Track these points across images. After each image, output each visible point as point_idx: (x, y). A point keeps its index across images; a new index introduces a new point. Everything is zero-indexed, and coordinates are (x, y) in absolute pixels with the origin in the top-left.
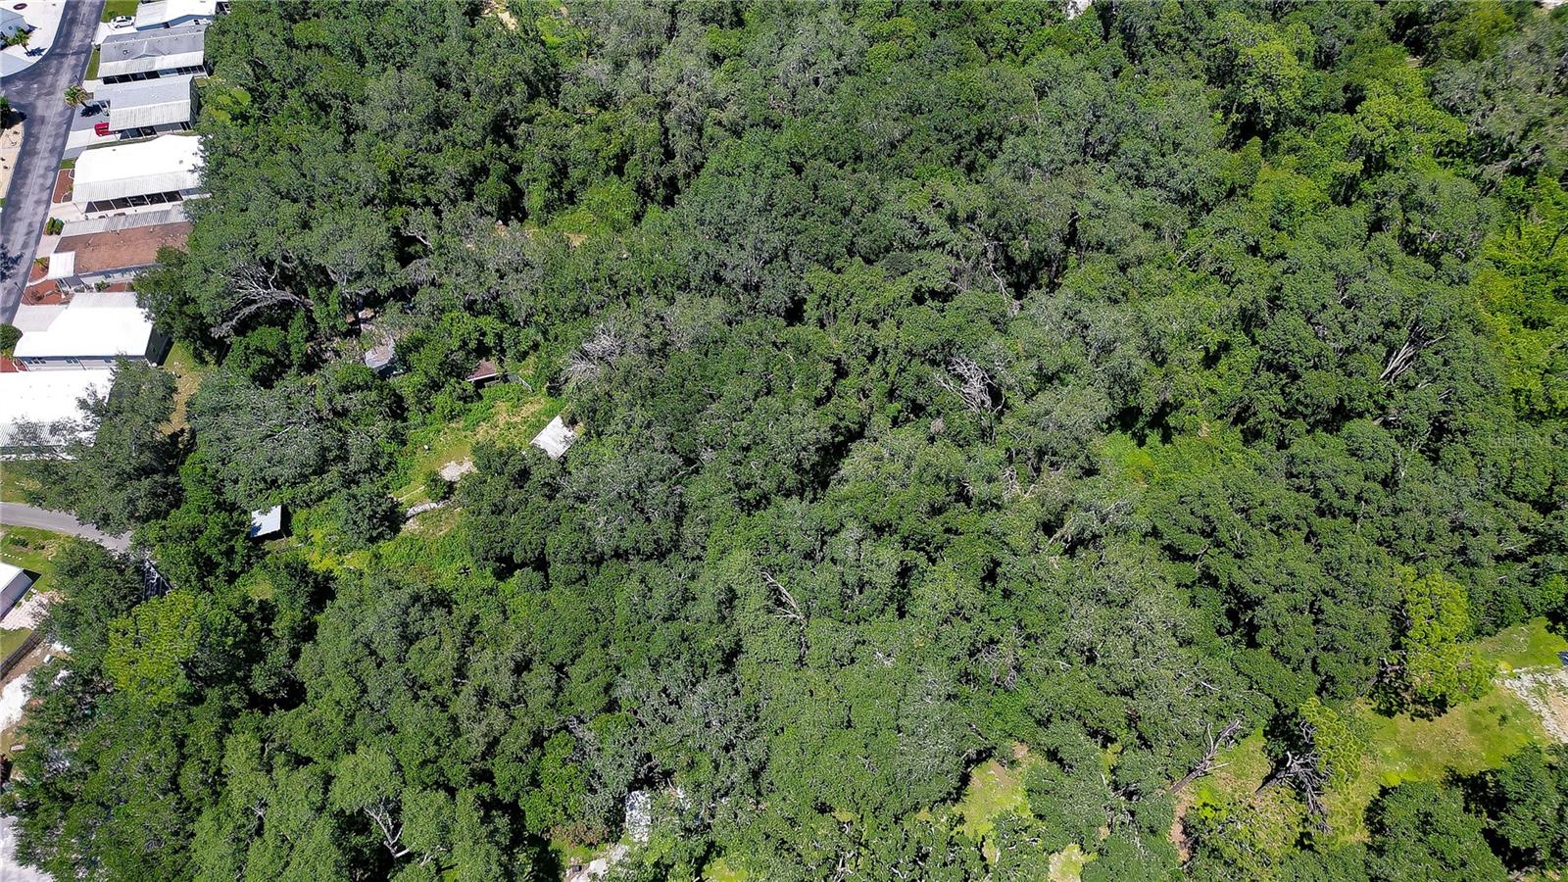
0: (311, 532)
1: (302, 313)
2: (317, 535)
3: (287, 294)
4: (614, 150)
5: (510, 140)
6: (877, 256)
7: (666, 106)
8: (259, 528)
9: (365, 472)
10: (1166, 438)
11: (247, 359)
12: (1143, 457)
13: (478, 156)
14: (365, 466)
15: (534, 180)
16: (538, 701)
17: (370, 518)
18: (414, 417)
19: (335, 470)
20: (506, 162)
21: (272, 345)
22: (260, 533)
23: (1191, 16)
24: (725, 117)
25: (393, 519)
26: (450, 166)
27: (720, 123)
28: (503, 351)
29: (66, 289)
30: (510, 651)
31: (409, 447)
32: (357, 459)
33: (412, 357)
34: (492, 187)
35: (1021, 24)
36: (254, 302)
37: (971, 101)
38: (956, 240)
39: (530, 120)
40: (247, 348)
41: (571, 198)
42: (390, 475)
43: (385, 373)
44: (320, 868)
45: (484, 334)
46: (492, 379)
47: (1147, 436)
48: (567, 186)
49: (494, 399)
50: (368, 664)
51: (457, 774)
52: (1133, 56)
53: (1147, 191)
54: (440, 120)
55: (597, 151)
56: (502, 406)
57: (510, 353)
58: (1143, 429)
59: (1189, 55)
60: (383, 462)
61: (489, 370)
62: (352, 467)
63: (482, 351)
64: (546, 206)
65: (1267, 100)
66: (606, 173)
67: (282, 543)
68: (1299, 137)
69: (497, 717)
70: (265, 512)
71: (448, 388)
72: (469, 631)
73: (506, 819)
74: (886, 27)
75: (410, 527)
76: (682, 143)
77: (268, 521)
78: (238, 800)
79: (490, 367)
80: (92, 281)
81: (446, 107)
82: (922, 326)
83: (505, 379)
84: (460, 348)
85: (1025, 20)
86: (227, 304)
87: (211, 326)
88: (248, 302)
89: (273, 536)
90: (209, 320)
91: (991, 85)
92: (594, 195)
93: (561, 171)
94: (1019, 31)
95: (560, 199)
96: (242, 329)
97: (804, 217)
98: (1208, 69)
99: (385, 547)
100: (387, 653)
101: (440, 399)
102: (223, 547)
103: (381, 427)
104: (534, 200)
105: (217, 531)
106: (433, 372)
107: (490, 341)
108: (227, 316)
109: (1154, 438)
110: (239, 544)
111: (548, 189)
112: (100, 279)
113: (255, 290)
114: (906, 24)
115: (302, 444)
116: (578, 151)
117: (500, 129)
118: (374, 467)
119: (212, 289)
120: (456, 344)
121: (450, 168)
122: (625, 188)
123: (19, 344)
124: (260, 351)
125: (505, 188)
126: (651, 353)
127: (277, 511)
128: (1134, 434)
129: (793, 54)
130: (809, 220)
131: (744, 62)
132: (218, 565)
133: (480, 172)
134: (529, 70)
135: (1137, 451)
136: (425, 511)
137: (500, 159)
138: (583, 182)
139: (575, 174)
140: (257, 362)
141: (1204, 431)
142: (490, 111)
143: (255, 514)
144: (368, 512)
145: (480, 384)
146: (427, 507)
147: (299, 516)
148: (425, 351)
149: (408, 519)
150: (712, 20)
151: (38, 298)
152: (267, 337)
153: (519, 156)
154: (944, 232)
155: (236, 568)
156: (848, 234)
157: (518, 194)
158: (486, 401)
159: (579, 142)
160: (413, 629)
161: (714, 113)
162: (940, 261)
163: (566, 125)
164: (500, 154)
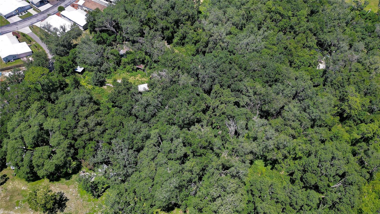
0: (86, 76)
1: (115, 35)
2: (87, 78)
3: (114, 30)
4: (196, 39)
5: (178, 27)
6: (234, 91)
7: (211, 36)
8: (77, 70)
9: (103, 71)
10: (272, 169)
11: (98, 37)
12: (264, 169)
13: (169, 25)
14: (104, 70)
15: (177, 36)
16: (96, 133)
17: (97, 80)
18: (121, 67)
19: (97, 67)
20: (174, 30)
21: (104, 38)
22: (77, 71)
23: (343, 83)
24: (223, 45)
25: (102, 83)
26: (162, 24)
27: (221, 46)
28: (147, 65)
29: (79, 7)
30: (99, 119)
31: (116, 72)
32: (103, 68)
33: (128, 55)
34: (167, 33)
35: (304, 63)
36: (107, 27)
37: (278, 72)
38: (253, 98)
39: (184, 24)
40: (100, 35)
41: (183, 44)
42: (108, 75)
43: (122, 56)
44: (30, 135)
45: (145, 59)
46: (141, 69)
47: (268, 165)
48: (183, 41)
49: (139, 73)
50: (71, 105)
51: (70, 135)
52: (324, 85)
53: (305, 114)
54: (166, 14)
55: (193, 38)
56: (139, 75)
57: (149, 66)
58: (268, 163)
59: (337, 91)
60: (108, 71)
61: (141, 67)
62: (101, 69)
63: (143, 62)
64: (177, 43)
65: (348, 111)
66: (193, 43)
67: (80, 75)
68: (353, 124)
69: (86, 130)
70: (80, 67)
71: (131, 65)
72: (95, 111)
73: (73, 151)
74: (270, 46)
75: (105, 87)
76: (210, 45)
77: (80, 69)
78: (28, 113)
79: (142, 66)
80: (85, 8)
81: (169, 12)
82: (231, 109)
83: (144, 70)
84: (138, 59)
85: (305, 63)
86: (101, 24)
87: (96, 27)
88: (105, 27)
89: (79, 73)
90: (96, 26)
91: (285, 71)
92: (187, 46)
93: (184, 38)
94: (302, 65)
95: (180, 43)
96: (101, 31)
97: (224, 74)
98: (341, 97)
99: (97, 88)
100: (76, 104)
101: (128, 67)
102: (67, 68)
103: (112, 65)
104: (175, 40)
105: (68, 65)
106: (129, 60)
107: (146, 61)
108: (100, 27)
109: (269, 167)
110: (71, 70)
111: (179, 40)
112: (86, 9)
114: (275, 48)
115: (94, 58)
116: (190, 36)
117: (177, 22)
118: (106, 71)
119: (100, 20)
120: (138, 57)
121: (161, 24)
122: (195, 48)
123: (63, 12)
124: (102, 37)
125: (170, 35)
127: (83, 69)
128: (265, 163)
129: (245, 41)
130: (225, 75)
131: (236, 37)
132: (64, 71)
133: (168, 28)
134: (191, 14)
135: (263, 167)
136: (109, 86)
137: (173, 28)
138: (187, 42)
139: (187, 40)
140: (99, 39)
141: (282, 173)
142: (176, 18)
143: (78, 67)
144: (97, 78)
145: (138, 69)
146: (110, 85)
147: (86, 72)
148: (131, 55)
149: (105, 85)
150: (236, 25)
151: (73, 6)
152: (105, 35)
153: (178, 30)
154: (251, 94)
155: (68, 74)
156: (230, 82)
157: (173, 37)
158: (137, 73)
159: (191, 34)
160: (84, 103)
161: (221, 43)
162: (246, 99)
163: (190, 29)
164: (174, 27)
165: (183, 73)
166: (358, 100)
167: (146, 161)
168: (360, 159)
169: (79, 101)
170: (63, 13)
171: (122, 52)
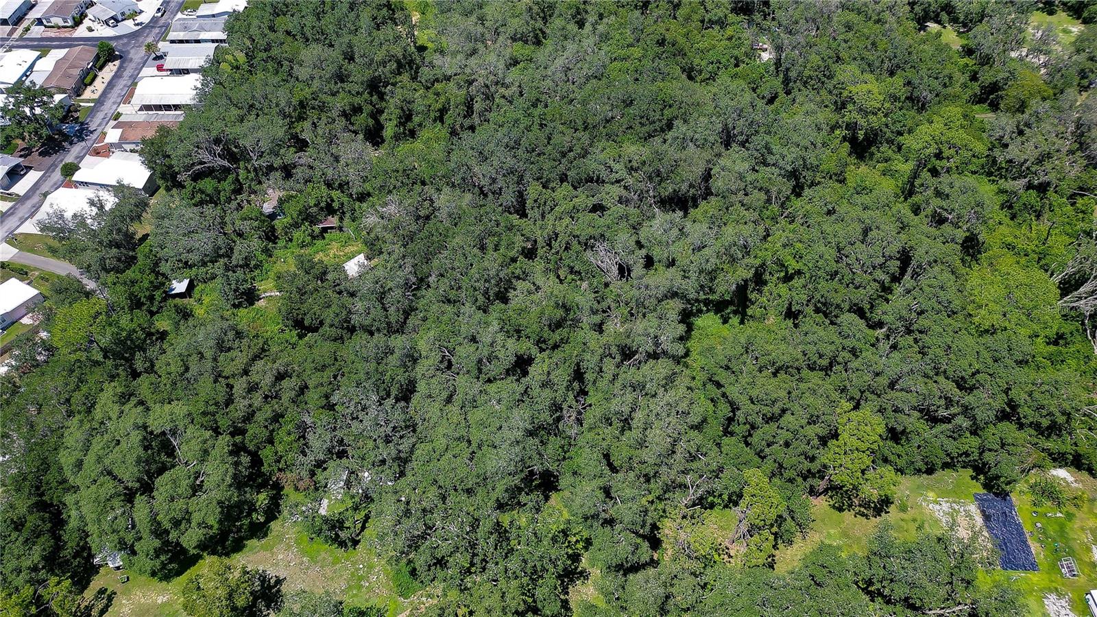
0: (203, 297)
1: (234, 175)
2: (206, 300)
3: (226, 163)
4: (439, 106)
5: (382, 96)
6: (579, 184)
7: (470, 83)
8: (174, 290)
9: (241, 266)
10: (742, 322)
11: (193, 195)
12: (725, 330)
13: (357, 100)
14: (241, 263)
15: (390, 120)
16: (286, 397)
17: (235, 291)
18: (281, 243)
19: (222, 261)
20: (374, 106)
21: (209, 190)
22: (173, 292)
23: (827, 67)
24: (507, 93)
25: (250, 297)
26: (340, 103)
27: (504, 97)
28: (343, 213)
29: (114, 150)
30: (279, 366)
31: (274, 259)
32: (237, 258)
33: (286, 205)
34: (362, 120)
35: (720, 63)
36: (205, 163)
37: (664, 101)
38: (630, 181)
39: (394, 85)
40: (194, 188)
41: (413, 134)
42: (257, 272)
43: (272, 216)
44: (128, 456)
45: (333, 201)
46: (332, 228)
47: (730, 318)
48: (410, 125)
49: (331, 240)
50: (195, 357)
51: (224, 423)
52: (788, 93)
53: (768, 169)
54: (341, 77)
55: (430, 106)
56: (335, 245)
57: (348, 215)
58: (729, 313)
59: (823, 92)
60: (253, 263)
61: (332, 222)
62: (234, 262)
63: (330, 210)
64: (395, 136)
65: (862, 122)
66: (435, 121)
67: (186, 301)
68: (890, 151)
69: (257, 399)
70: (180, 282)
71: (303, 228)
72: (261, 354)
73: (249, 459)
74: (622, 52)
75: (261, 303)
76: (477, 107)
77: (180, 287)
78: (98, 413)
79: (333, 221)
80: (128, 147)
81: (346, 70)
83: (341, 229)
84: (315, 205)
85: (723, 61)
86: (188, 161)
87: (177, 173)
88: (201, 163)
89: (181, 295)
90: (177, 169)
91: (678, 92)
92: (424, 134)
93: (407, 117)
94: (718, 68)
95: (404, 133)
96: (196, 177)
97: (539, 155)
98: (836, 102)
99: (242, 312)
100: (209, 354)
101: (297, 235)
102: (147, 294)
103: (256, 244)
104: (388, 132)
105: (146, 284)
106: (295, 216)
107: (336, 205)
108: (187, 168)
109: (735, 320)
110: (158, 295)
111: (397, 126)
112: (132, 147)
113: (206, 156)
114: (636, 52)
115: (204, 242)
116: (419, 105)
117: (374, 86)
118: (247, 265)
119: (180, 152)
120: (312, 203)
121: (338, 105)
122: (444, 131)
123: (77, 173)
124: (202, 192)
125: (371, 122)
126: (418, 218)
127: (186, 282)
128: (722, 316)
129: (559, 62)
130: (542, 158)
131: (532, 65)
132: (143, 304)
133: (357, 110)
134: (400, 56)
135: (721, 326)
136: (271, 296)
137: (371, 104)
138: (420, 125)
139: (416, 119)
140: (198, 197)
141: (772, 320)
142: (368, 74)
143: (174, 282)
144: (233, 287)
145: (325, 230)
146: (273, 294)
147: (200, 287)
148: (293, 202)
149: (261, 299)
150: (520, 39)
151: (97, 153)
152: (208, 184)
153: (384, 104)
154: (623, 173)
155: (154, 309)
156: (562, 168)
157: (379, 127)
158: (327, 241)
159: (421, 101)
160: (227, 345)
161: (502, 90)
162: (617, 191)
163: (415, 89)
164: (371, 100)
165: (439, 190)
166: (874, 86)
167: (433, 410)
168: (933, 217)
169: (212, 343)
170: (77, 177)
171: (268, 208)
